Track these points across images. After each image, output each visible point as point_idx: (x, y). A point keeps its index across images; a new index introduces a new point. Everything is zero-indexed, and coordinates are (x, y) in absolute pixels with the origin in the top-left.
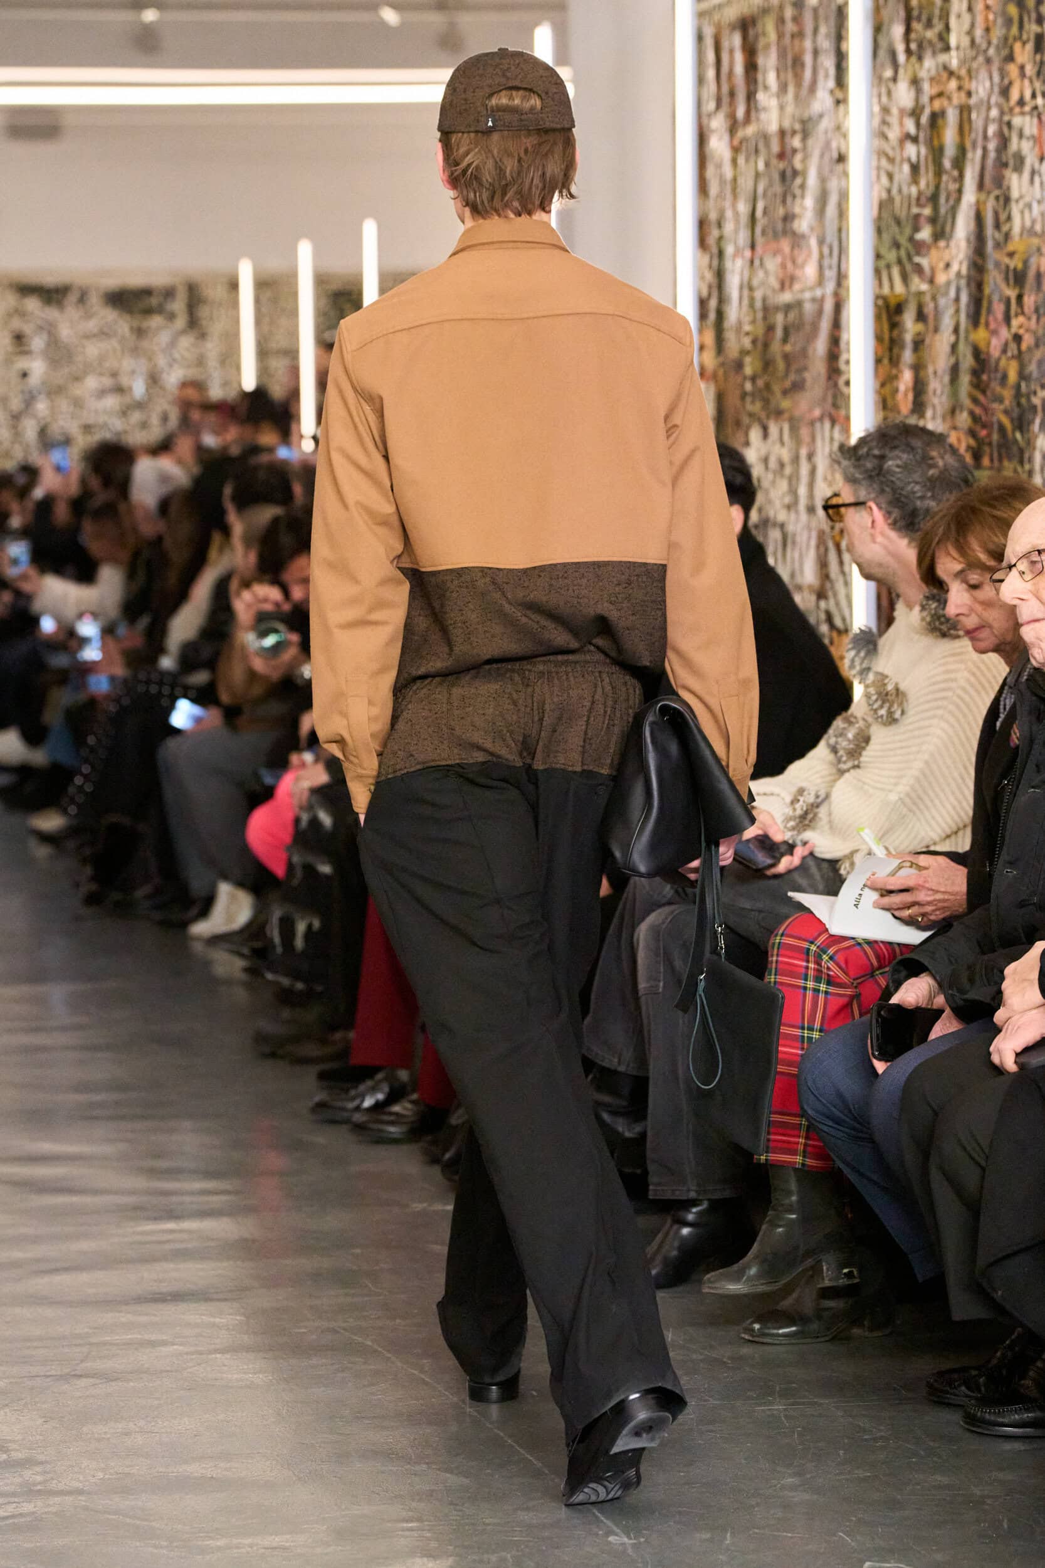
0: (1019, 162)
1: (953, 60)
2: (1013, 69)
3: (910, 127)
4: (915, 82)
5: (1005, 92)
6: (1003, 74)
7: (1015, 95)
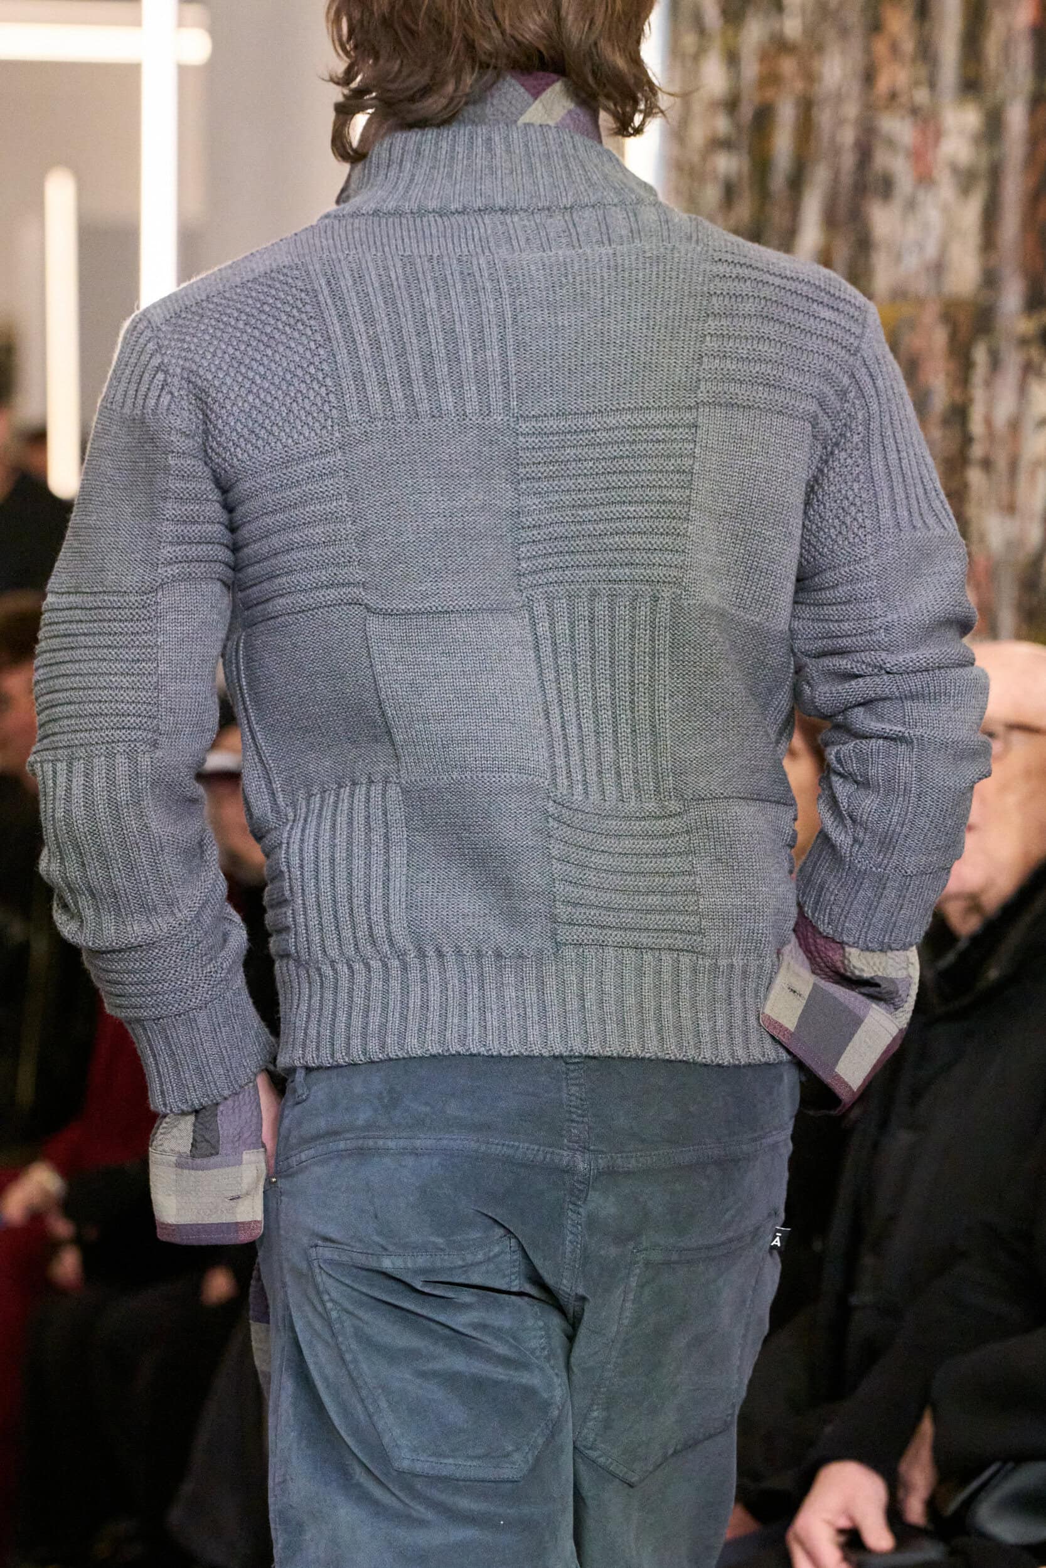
0: (886, 187)
1: (792, 27)
2: (881, 47)
3: (722, 124)
4: (732, 59)
5: (869, 77)
6: (868, 51)
7: (883, 84)
